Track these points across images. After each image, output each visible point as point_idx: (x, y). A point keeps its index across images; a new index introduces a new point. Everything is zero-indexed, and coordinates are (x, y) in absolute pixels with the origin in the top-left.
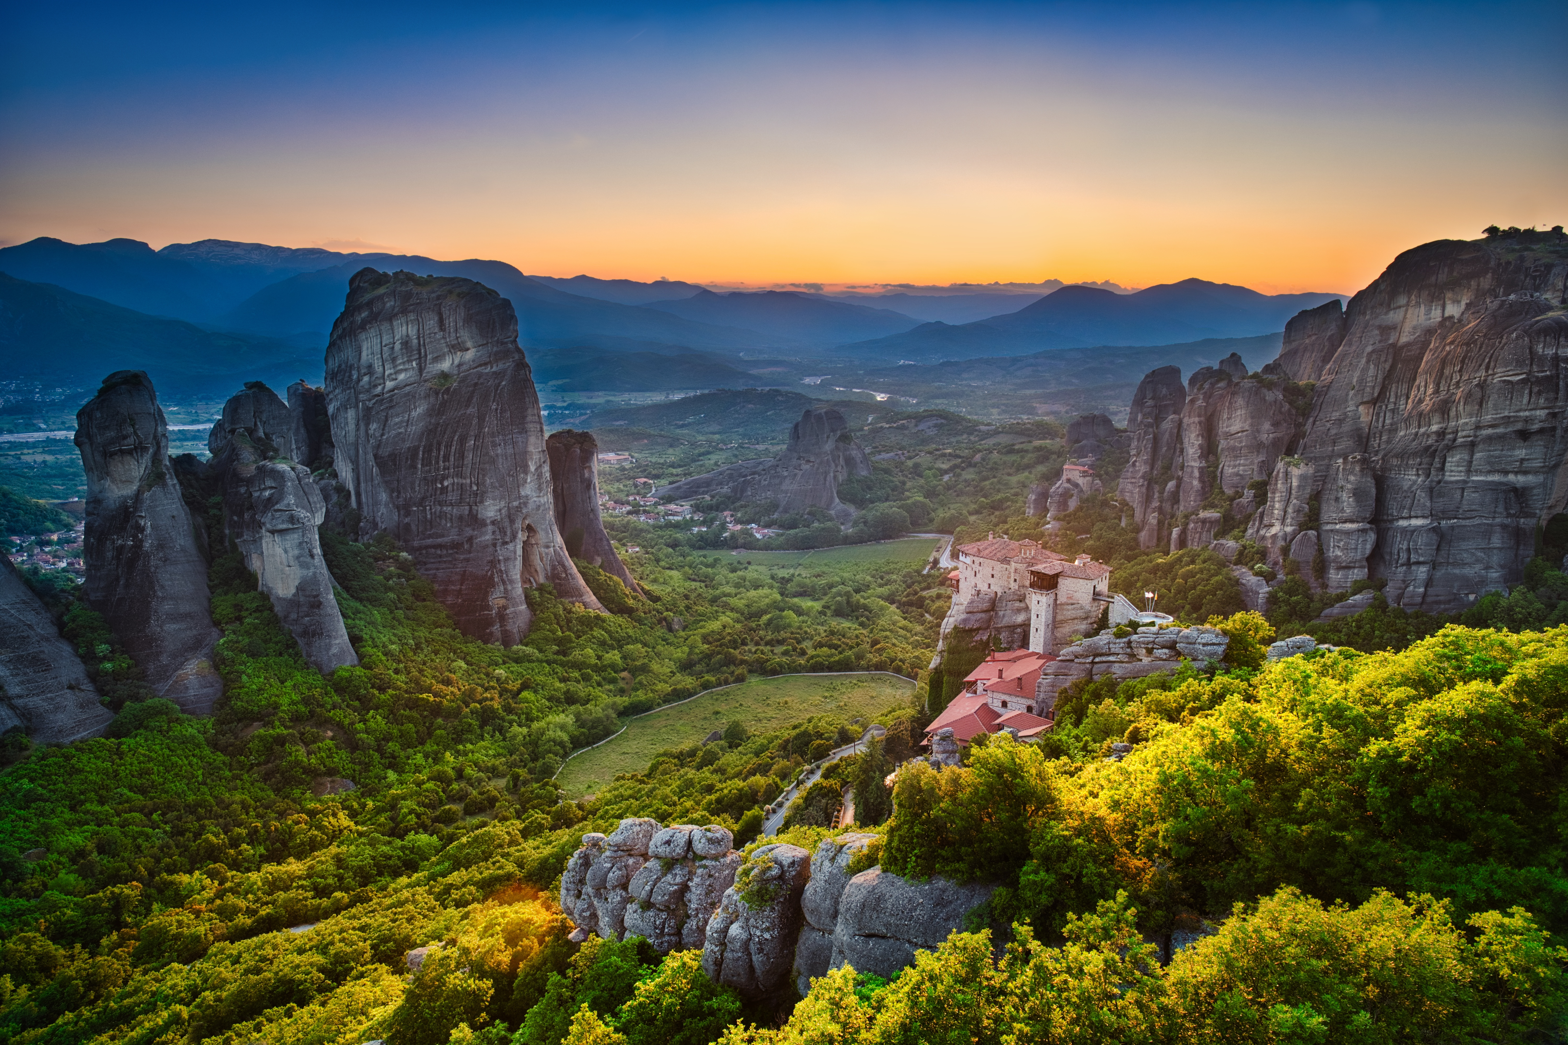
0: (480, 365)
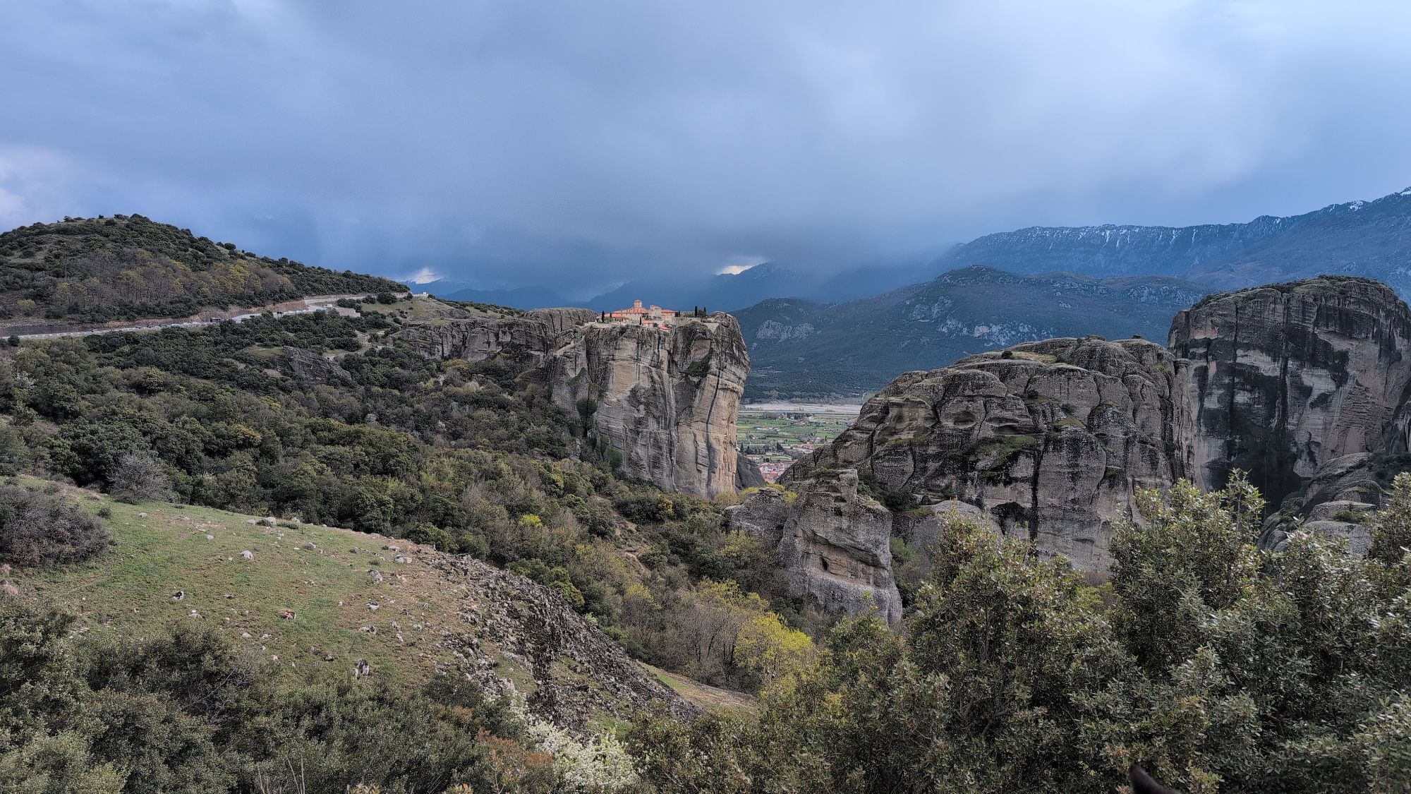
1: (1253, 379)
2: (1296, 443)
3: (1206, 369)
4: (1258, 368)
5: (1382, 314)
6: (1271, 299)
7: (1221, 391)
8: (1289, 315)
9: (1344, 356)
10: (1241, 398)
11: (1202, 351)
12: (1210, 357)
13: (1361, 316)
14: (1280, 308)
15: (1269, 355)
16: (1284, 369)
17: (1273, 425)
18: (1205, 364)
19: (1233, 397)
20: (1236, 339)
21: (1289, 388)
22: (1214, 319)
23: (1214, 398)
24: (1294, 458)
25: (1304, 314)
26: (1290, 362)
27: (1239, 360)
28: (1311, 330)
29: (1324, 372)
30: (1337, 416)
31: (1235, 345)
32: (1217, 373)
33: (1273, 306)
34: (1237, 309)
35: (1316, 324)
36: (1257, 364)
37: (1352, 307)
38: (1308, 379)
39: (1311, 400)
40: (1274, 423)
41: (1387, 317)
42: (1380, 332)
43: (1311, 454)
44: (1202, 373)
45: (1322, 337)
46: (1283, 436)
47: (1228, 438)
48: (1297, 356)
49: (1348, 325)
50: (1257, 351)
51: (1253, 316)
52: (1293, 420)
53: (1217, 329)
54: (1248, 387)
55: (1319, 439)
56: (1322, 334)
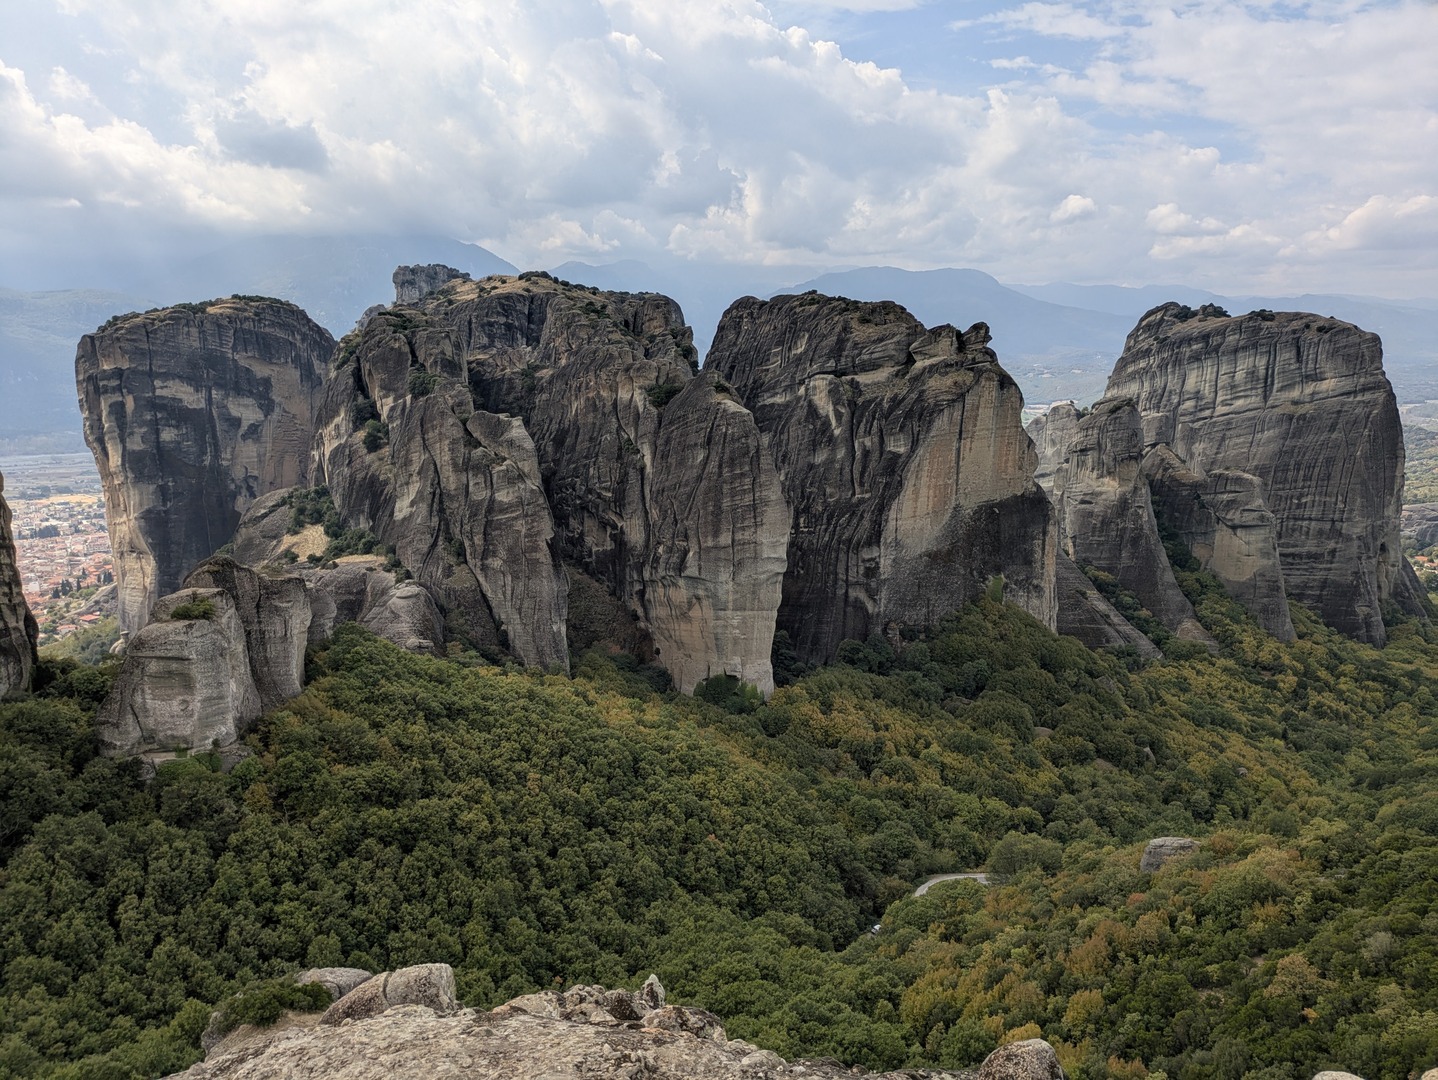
0: (1342, 395)
1: (177, 413)
2: (233, 480)
3: (122, 405)
4: (181, 400)
5: (298, 337)
6: (184, 321)
7: (144, 430)
8: (205, 340)
9: (267, 382)
10: (168, 435)
11: (114, 383)
12: (124, 391)
13: (277, 339)
14: (194, 331)
15: (191, 385)
16: (209, 400)
17: (207, 463)
18: (120, 399)
19: (157, 433)
20: (151, 369)
21: (217, 421)
22: (122, 345)
23: (137, 438)
24: (234, 496)
25: (221, 339)
26: (214, 392)
27: (158, 392)
28: (230, 355)
29: (250, 401)
30: (269, 446)
31: (151, 375)
32: (136, 408)
33: (186, 329)
34: (147, 332)
35: (234, 349)
36: (179, 396)
37: (267, 330)
38: (235, 411)
39: (242, 431)
40: (207, 460)
41: (303, 340)
42: (298, 356)
43: (250, 488)
44: (118, 410)
45: (243, 363)
46: (219, 474)
47: (160, 482)
48: (220, 386)
49: (267, 349)
50: (177, 380)
51: (166, 341)
52: (226, 455)
53: (127, 357)
54: (173, 422)
55: (256, 473)
56: (242, 359)
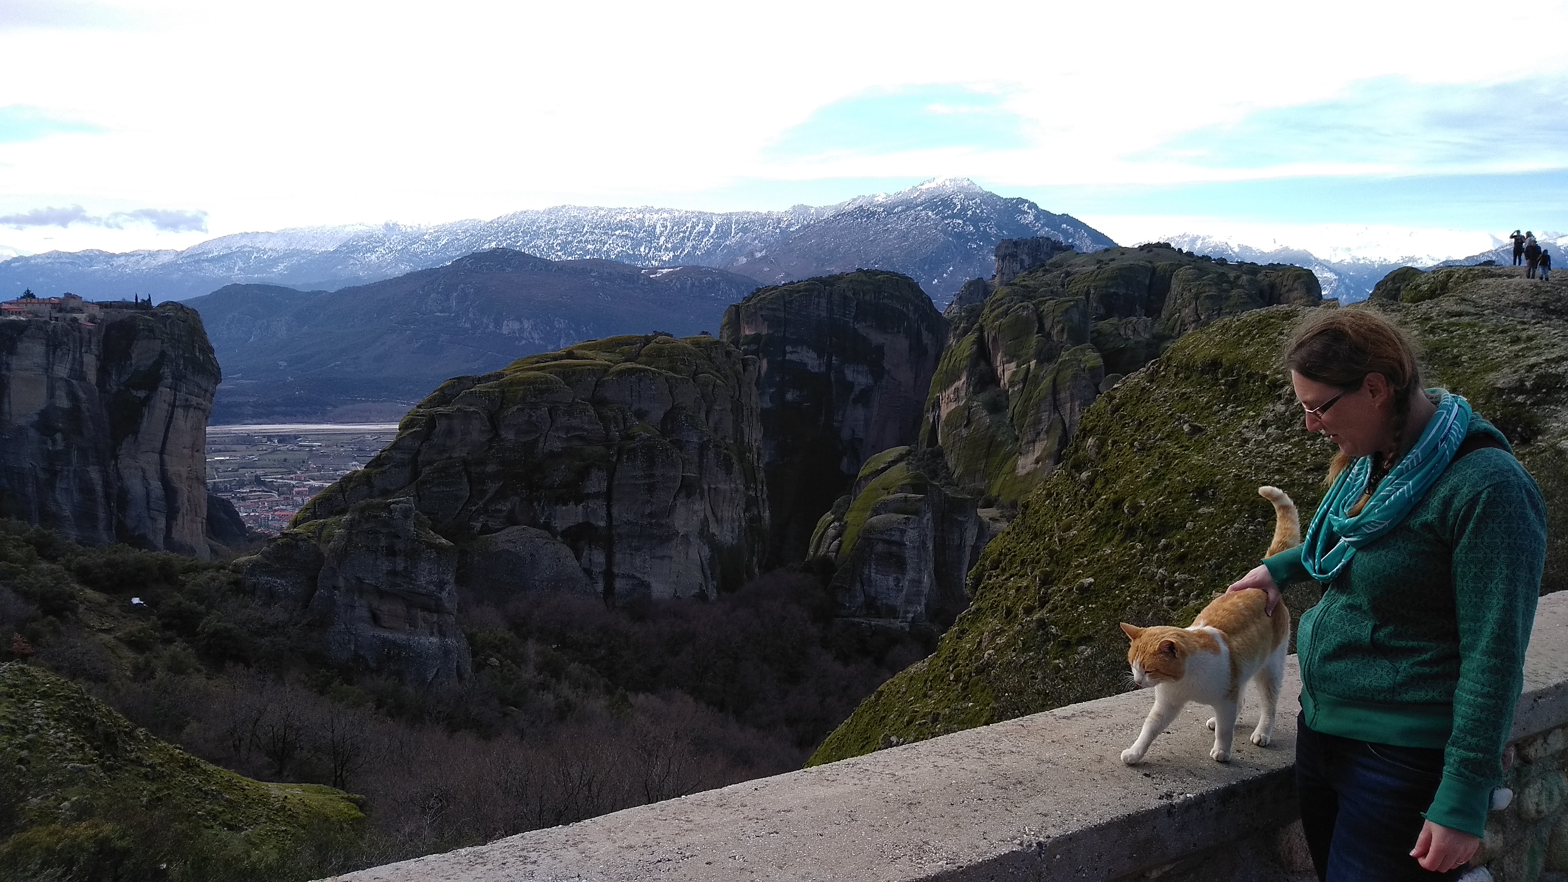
1: (801, 375)
2: (842, 440)
4: (806, 365)
5: (911, 308)
6: (816, 293)
7: (773, 390)
8: (832, 309)
9: (880, 349)
10: (791, 396)
11: (753, 347)
12: (761, 354)
13: (894, 311)
14: (822, 302)
15: (815, 350)
16: (829, 365)
17: (821, 422)
19: (783, 393)
20: (784, 336)
21: (834, 384)
22: (763, 313)
23: (769, 397)
25: (845, 309)
26: (834, 358)
27: (789, 356)
28: (851, 325)
29: (862, 368)
30: (876, 410)
31: (784, 340)
32: (769, 370)
33: (817, 299)
34: (785, 303)
35: (855, 319)
36: (806, 360)
37: (886, 301)
38: (849, 375)
39: (854, 395)
41: (915, 312)
42: (909, 327)
43: (855, 448)
45: (861, 331)
46: (831, 433)
47: (781, 439)
48: (839, 353)
49: (883, 319)
50: (805, 348)
51: (801, 310)
52: (838, 417)
53: (766, 324)
54: (797, 385)
56: (861, 328)
